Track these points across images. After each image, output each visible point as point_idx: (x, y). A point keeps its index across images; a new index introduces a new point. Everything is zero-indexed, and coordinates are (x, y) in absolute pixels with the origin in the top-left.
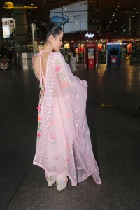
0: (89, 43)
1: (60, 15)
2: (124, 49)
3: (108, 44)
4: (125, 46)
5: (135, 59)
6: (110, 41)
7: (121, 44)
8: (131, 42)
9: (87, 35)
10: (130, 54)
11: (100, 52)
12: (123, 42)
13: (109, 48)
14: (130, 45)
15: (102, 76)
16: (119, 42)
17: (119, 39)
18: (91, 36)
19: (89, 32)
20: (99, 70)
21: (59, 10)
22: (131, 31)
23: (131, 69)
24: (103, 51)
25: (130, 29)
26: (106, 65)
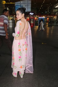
0: (31, 17)
1: (19, 5)
2: (46, 20)
3: (39, 17)
4: (46, 19)
5: (50, 24)
6: (40, 17)
7: (44, 18)
8: (48, 17)
9: (30, 13)
10: (48, 22)
11: (36, 21)
12: (45, 17)
13: (39, 19)
14: (48, 18)
15: (36, 31)
16: (44, 17)
17: (44, 16)
18: (32, 14)
19: (31, 12)
20: (35, 28)
21: (19, 2)
22: (49, 13)
23: (48, 28)
24: (37, 20)
25: (48, 12)
26: (38, 26)
